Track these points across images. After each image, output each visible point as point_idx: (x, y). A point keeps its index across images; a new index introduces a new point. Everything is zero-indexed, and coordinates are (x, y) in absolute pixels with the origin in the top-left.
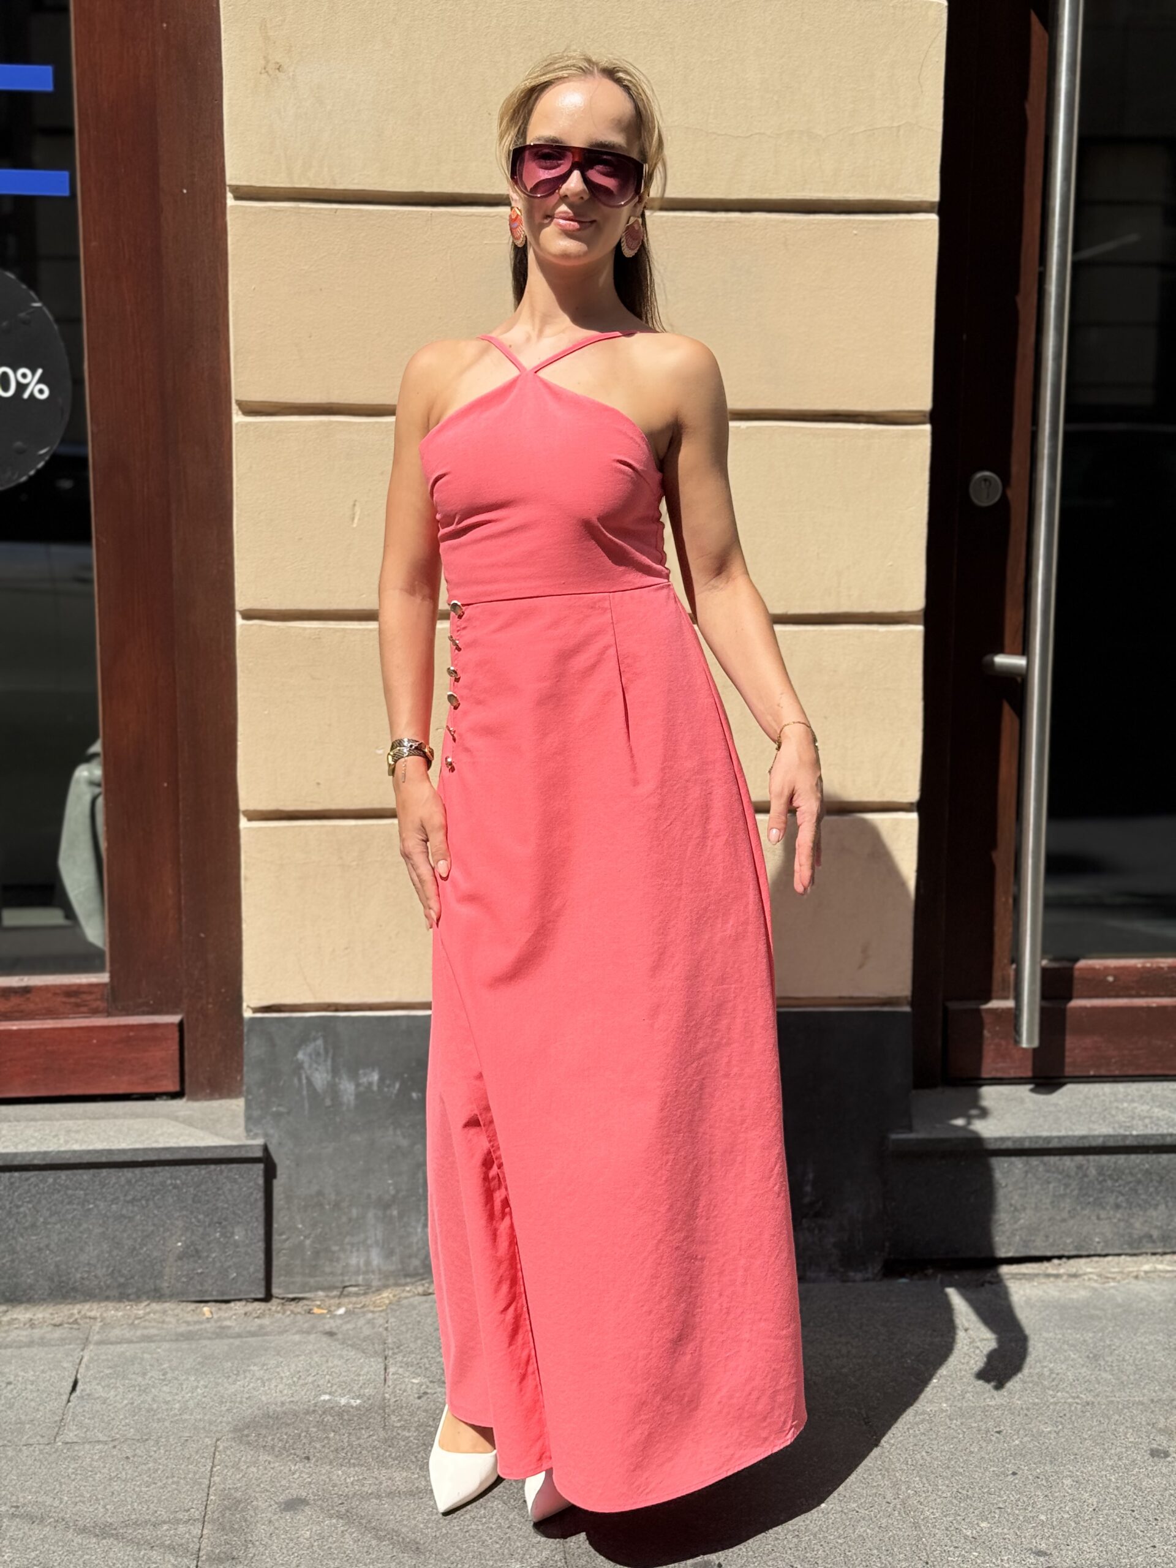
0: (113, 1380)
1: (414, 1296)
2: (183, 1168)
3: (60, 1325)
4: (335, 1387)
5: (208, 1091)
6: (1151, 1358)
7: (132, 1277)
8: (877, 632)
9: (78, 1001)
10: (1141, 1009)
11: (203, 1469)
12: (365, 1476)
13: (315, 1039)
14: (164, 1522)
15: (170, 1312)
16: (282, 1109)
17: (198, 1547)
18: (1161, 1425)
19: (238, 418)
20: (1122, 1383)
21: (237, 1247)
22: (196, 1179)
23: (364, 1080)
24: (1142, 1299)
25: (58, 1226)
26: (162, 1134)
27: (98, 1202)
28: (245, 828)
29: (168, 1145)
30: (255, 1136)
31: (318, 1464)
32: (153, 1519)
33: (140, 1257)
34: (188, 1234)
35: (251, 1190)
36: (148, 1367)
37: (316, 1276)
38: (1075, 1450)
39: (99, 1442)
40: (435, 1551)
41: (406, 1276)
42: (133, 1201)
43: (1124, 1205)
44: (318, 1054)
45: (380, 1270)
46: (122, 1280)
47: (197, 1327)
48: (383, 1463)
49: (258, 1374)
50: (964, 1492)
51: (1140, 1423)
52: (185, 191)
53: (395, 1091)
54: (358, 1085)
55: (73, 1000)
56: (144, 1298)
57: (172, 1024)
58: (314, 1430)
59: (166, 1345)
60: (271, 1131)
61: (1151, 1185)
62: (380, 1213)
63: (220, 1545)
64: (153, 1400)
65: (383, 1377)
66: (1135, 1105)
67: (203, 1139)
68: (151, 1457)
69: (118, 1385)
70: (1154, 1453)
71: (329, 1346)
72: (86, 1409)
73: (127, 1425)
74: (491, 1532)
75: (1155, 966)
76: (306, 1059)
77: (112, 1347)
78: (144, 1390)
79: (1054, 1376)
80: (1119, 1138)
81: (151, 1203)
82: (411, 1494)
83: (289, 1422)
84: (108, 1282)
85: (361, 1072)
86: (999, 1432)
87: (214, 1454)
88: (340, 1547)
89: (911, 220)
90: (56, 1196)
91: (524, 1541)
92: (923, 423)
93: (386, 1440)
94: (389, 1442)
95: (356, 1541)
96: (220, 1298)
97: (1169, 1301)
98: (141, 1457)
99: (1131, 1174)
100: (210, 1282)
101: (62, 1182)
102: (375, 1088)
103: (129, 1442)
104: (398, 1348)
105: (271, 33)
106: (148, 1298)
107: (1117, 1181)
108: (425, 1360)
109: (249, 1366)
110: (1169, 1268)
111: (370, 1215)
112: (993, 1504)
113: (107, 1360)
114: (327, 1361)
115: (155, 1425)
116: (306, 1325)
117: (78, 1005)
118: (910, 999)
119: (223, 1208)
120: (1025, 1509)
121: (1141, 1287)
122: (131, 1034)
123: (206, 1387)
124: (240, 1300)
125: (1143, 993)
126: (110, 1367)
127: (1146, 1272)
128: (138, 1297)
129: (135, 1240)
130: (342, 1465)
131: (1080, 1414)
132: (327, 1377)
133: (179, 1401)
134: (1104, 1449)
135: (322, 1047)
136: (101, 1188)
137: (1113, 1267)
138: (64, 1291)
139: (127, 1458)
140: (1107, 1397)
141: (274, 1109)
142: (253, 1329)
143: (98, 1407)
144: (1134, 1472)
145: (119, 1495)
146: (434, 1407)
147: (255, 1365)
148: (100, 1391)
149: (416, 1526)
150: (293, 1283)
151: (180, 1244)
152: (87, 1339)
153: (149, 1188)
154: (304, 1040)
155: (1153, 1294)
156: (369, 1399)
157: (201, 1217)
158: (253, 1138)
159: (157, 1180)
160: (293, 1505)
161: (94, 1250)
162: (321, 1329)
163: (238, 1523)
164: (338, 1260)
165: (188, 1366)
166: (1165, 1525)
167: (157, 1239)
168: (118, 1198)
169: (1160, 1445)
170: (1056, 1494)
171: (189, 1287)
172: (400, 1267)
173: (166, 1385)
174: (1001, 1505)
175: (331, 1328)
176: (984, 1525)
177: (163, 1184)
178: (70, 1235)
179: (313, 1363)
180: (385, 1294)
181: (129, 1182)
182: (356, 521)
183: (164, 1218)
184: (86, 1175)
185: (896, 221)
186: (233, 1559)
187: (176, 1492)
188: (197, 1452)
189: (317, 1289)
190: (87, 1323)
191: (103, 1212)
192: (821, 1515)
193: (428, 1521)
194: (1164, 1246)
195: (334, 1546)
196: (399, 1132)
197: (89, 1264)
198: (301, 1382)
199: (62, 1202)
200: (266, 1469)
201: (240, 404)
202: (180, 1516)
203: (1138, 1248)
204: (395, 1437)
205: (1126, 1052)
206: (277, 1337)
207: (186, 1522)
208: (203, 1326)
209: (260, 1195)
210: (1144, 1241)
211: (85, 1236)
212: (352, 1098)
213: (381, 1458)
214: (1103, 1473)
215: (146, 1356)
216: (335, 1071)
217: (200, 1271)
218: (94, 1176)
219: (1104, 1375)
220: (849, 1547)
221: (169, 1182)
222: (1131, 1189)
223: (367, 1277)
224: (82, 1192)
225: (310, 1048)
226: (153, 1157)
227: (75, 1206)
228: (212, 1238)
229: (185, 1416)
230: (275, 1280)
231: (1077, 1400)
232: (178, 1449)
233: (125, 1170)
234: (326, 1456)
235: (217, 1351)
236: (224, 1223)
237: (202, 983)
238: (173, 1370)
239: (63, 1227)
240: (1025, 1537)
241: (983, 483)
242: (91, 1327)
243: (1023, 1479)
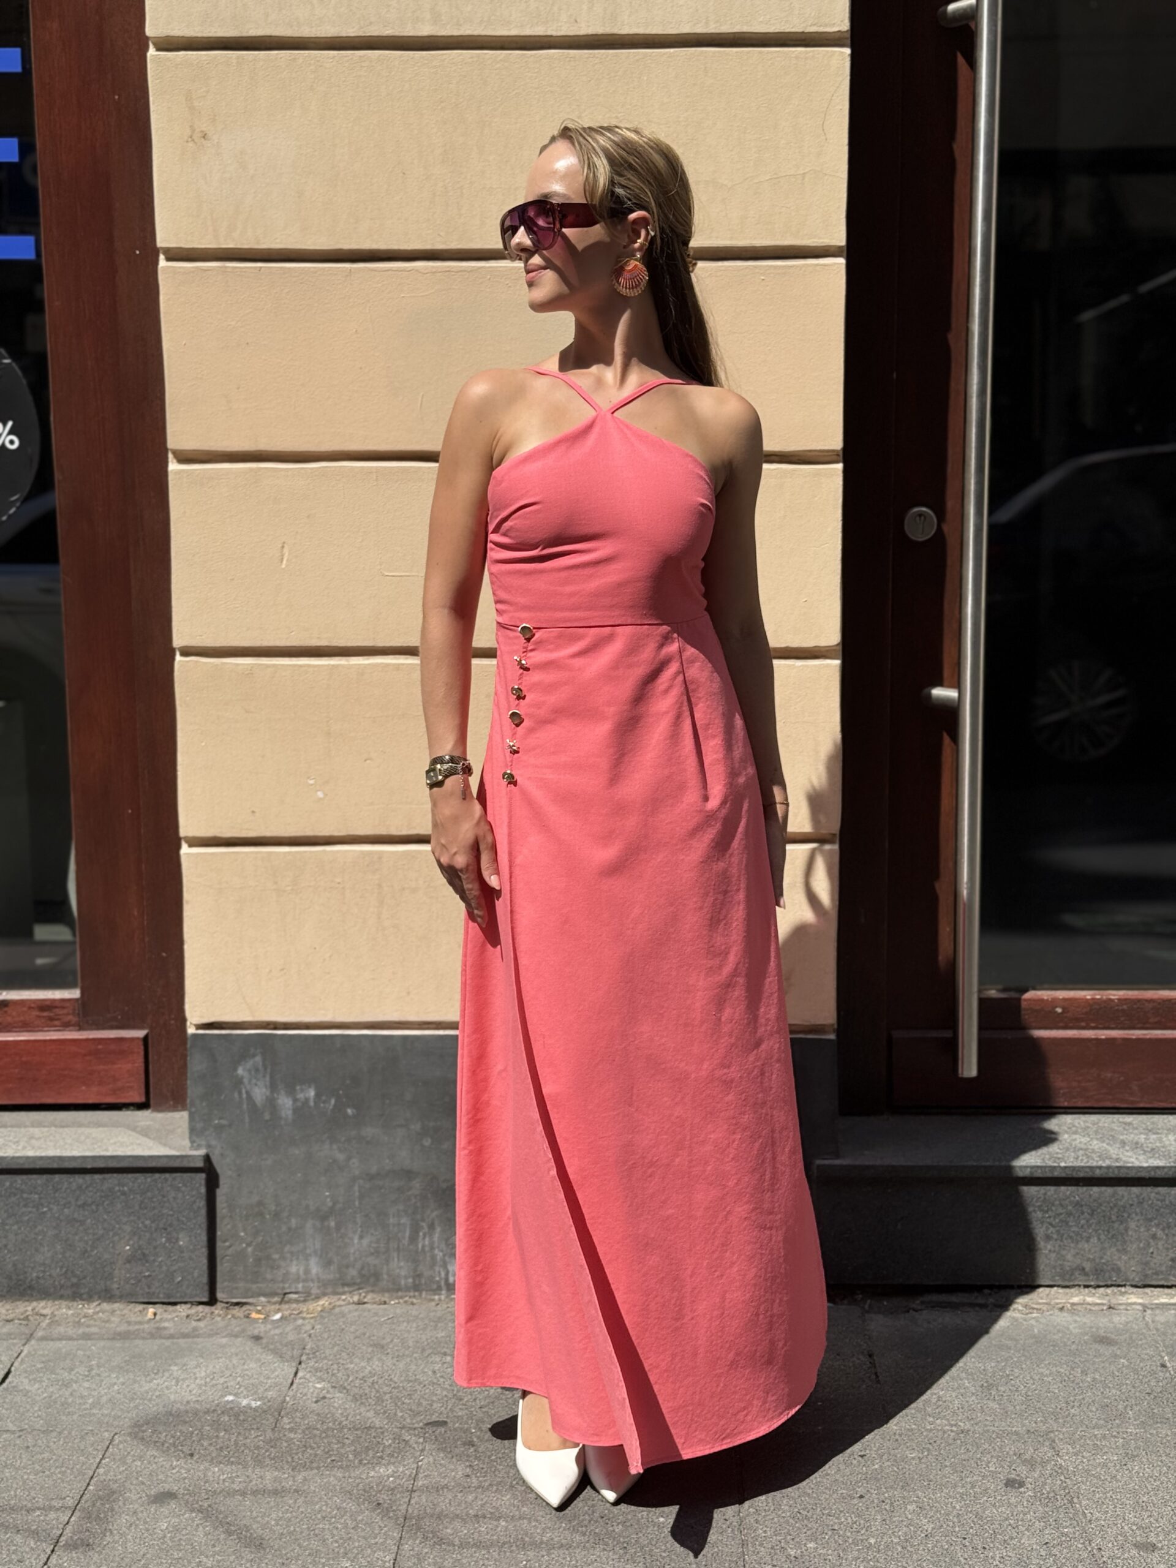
0: (41, 1375)
1: (349, 1304)
2: (130, 1176)
3: (12, 1320)
4: (242, 1389)
5: (171, 1103)
6: (1044, 1390)
7: (85, 1278)
8: (794, 666)
9: (51, 1014)
10: (1089, 1040)
11: (92, 1461)
12: (239, 1474)
13: (254, 1056)
14: (39, 1509)
15: (118, 1312)
16: (224, 1122)
17: (60, 1532)
18: (1027, 1456)
19: (173, 466)
20: (1007, 1412)
21: (182, 1252)
22: (142, 1187)
23: (301, 1096)
24: (1059, 1331)
25: (15, 1227)
26: (115, 1143)
27: (51, 1206)
28: (185, 854)
29: (115, 1154)
30: (199, 1147)
31: (200, 1461)
32: (29, 1505)
33: (90, 1260)
34: (136, 1238)
35: (193, 1199)
36: (77, 1363)
37: (257, 1282)
38: (931, 1477)
39: (7, 1431)
40: (276, 1547)
41: (344, 1285)
42: (84, 1206)
43: (1055, 1236)
44: (257, 1070)
45: (318, 1278)
46: (75, 1280)
47: (137, 1327)
48: (259, 1462)
49: (175, 1374)
50: (805, 1513)
51: (1008, 1453)
52: (138, 252)
53: (331, 1107)
54: (295, 1100)
55: (45, 1014)
56: (96, 1297)
57: (138, 1039)
58: (208, 1428)
59: (102, 1343)
60: (213, 1143)
61: (1082, 1217)
62: (318, 1224)
63: (81, 1532)
64: (71, 1394)
65: (290, 1381)
66: (1077, 1136)
67: (150, 1148)
68: (48, 1447)
69: (44, 1379)
70: (1010, 1483)
71: (251, 1349)
72: (7, 1400)
73: (39, 1416)
74: (335, 1532)
75: (1104, 997)
76: (246, 1074)
77: (51, 1343)
78: (66, 1385)
79: (941, 1403)
80: (1047, 1170)
81: (101, 1208)
82: (276, 1492)
83: (188, 1419)
84: (62, 1282)
85: (298, 1088)
86: (862, 1456)
87: (108, 1447)
88: (190, 1539)
89: (817, 265)
90: (13, 1199)
91: (363, 1542)
92: (837, 462)
93: (271, 1440)
94: (272, 1443)
95: (206, 1534)
96: (166, 1300)
97: (1087, 1334)
98: (40, 1447)
99: (1061, 1205)
100: (157, 1284)
101: (18, 1186)
102: (312, 1104)
103: (35, 1433)
104: (314, 1353)
105: (196, 104)
106: (99, 1298)
107: (1047, 1212)
108: (335, 1366)
109: (170, 1365)
110: (1098, 1301)
111: (309, 1224)
112: (828, 1526)
113: (43, 1356)
114: (244, 1364)
115: (64, 1418)
116: (238, 1329)
117: (51, 1019)
118: (836, 1026)
119: (168, 1215)
120: (858, 1532)
121: (1062, 1319)
122: (100, 1047)
123: (123, 1384)
124: (185, 1303)
125: (1093, 1025)
126: (43, 1362)
127: (1073, 1304)
128: (89, 1297)
129: (86, 1243)
130: (221, 1463)
131: (951, 1441)
132: (239, 1379)
133: (94, 1396)
134: (961, 1476)
135: (261, 1063)
136: (54, 1193)
137: (1042, 1299)
138: (22, 1288)
139: (28, 1447)
140: (986, 1426)
141: (216, 1122)
142: (187, 1331)
143: (18, 1399)
144: (981, 1501)
145: (7, 1481)
146: (327, 1411)
147: (176, 1365)
148: (25, 1384)
149: (268, 1522)
150: (237, 1288)
151: (128, 1248)
152: (32, 1335)
153: (98, 1194)
154: (244, 1056)
155: (1071, 1327)
156: (269, 1401)
157: (148, 1222)
158: (196, 1149)
159: (106, 1186)
160: (164, 1497)
161: (48, 1251)
162: (249, 1333)
163: (104, 1512)
164: (279, 1267)
165: (115, 1364)
166: (991, 1554)
167: (107, 1242)
168: (70, 1202)
169: (1018, 1475)
170: (894, 1519)
171: (138, 1289)
172: (337, 1276)
173: (88, 1381)
174: (836, 1527)
175: (260, 1332)
176: (811, 1545)
177: (111, 1190)
178: (26, 1236)
179: (230, 1366)
180: (321, 1302)
181: (80, 1187)
182: (284, 562)
183: (113, 1222)
184: (39, 1180)
185: (804, 265)
186: (88, 1545)
187: (59, 1481)
188: (92, 1445)
189: (260, 1295)
190: (36, 1320)
191: (57, 1215)
192: (656, 1528)
193: (281, 1518)
194: (1097, 1279)
195: (184, 1538)
196: (335, 1147)
197: (44, 1264)
198: (214, 1382)
199: (18, 1205)
200: (149, 1463)
201: (175, 453)
202: (54, 1503)
203: (1070, 1280)
204: (280, 1438)
205: (1075, 1084)
206: (207, 1339)
207: (58, 1509)
208: (141, 1327)
209: (202, 1203)
210: (1077, 1273)
211: (40, 1237)
212: (290, 1112)
213: (260, 1457)
214: (950, 1500)
215: (80, 1353)
216: (273, 1087)
217: (147, 1274)
218: (47, 1180)
219: (992, 1404)
220: (671, 1560)
221: (117, 1188)
222: (1061, 1221)
223: (307, 1284)
224: (36, 1196)
225: (250, 1064)
226: (101, 1164)
227: (30, 1209)
228: (158, 1242)
229: (94, 1411)
230: (219, 1285)
231: (954, 1429)
232: (77, 1441)
233: (77, 1176)
234: (209, 1454)
235: (147, 1350)
236: (169, 1229)
237: (164, 999)
238: (99, 1367)
239: (19, 1228)
240: (846, 1560)
241: (918, 518)
242: (39, 1324)
243: (868, 1503)
